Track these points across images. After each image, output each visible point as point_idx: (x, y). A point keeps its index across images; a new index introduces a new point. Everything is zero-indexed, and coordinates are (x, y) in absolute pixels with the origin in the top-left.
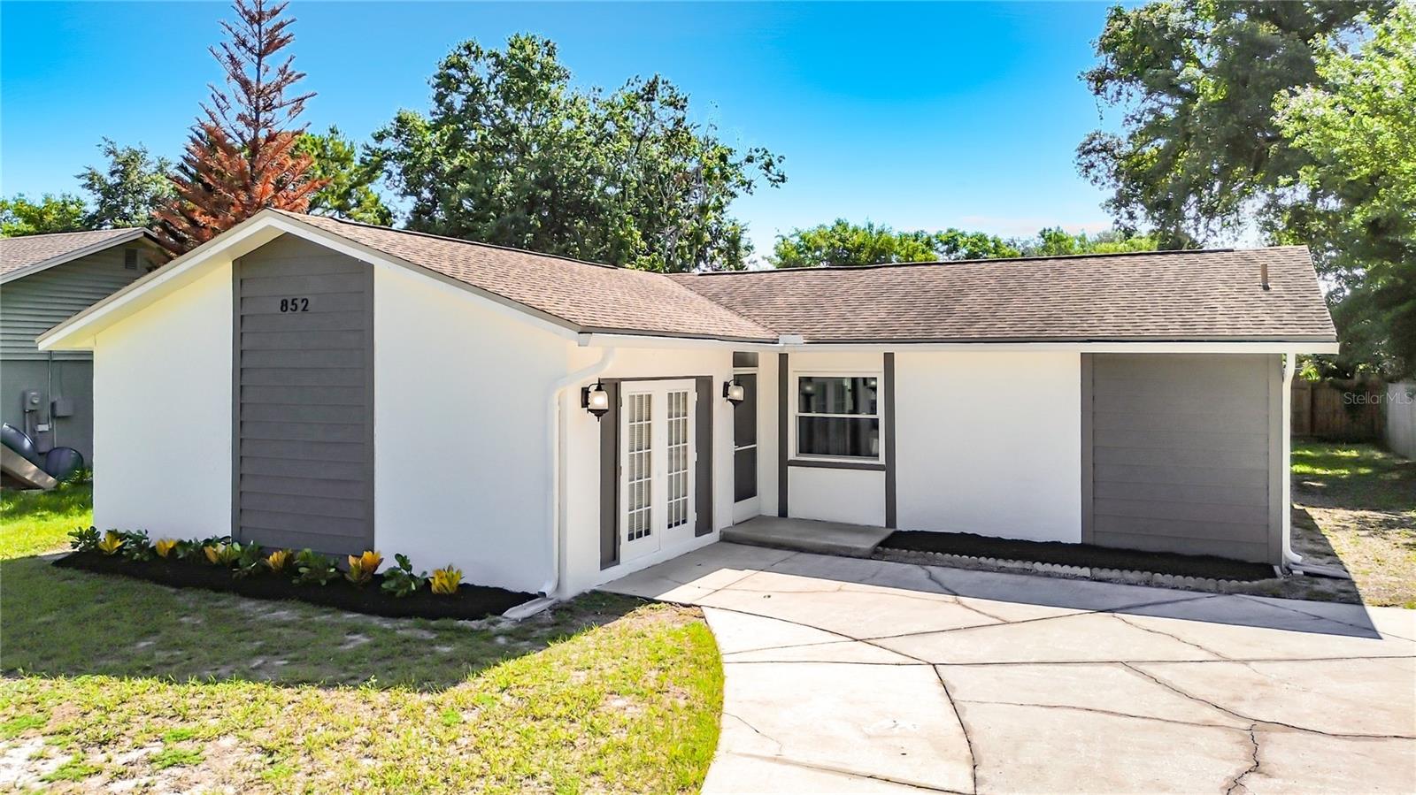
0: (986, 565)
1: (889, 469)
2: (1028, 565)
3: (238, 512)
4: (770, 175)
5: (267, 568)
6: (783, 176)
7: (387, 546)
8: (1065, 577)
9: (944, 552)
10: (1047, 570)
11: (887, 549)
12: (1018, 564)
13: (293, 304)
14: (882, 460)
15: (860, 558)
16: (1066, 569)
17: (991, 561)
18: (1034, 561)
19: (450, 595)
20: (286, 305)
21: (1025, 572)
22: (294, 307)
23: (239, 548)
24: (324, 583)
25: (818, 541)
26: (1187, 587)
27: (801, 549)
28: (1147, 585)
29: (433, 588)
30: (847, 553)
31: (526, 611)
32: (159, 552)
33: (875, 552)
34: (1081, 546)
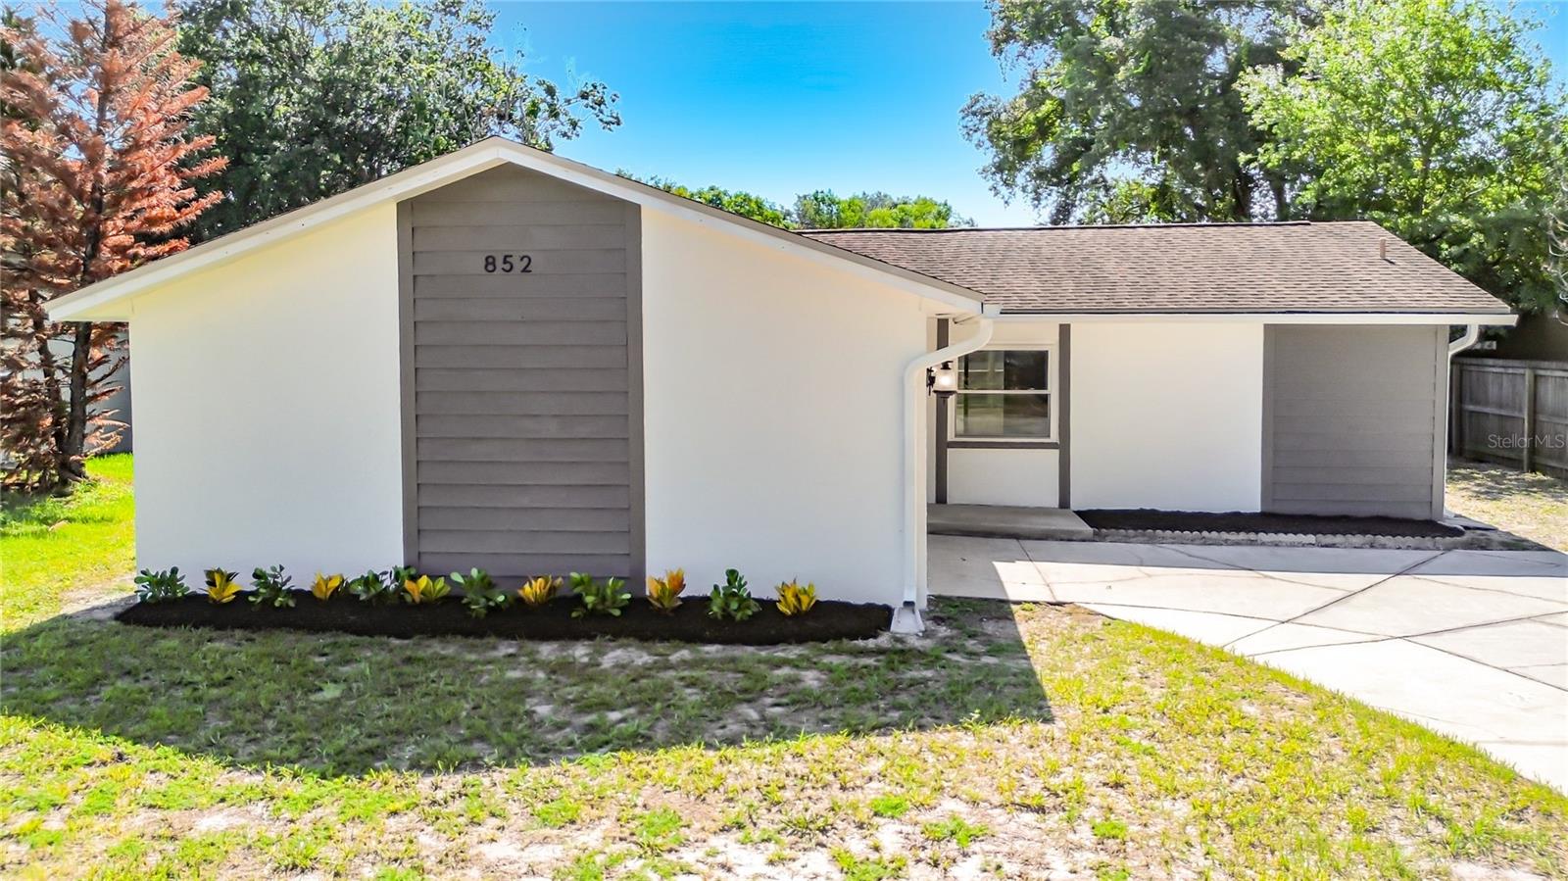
0: (1210, 539)
1: (1063, 446)
2: (1252, 536)
3: (414, 533)
4: (601, 115)
5: (520, 600)
6: (617, 118)
7: (661, 563)
8: (1292, 545)
9: (1164, 529)
10: (1271, 540)
11: (1104, 531)
12: (1242, 536)
13: (505, 262)
14: (1054, 437)
15: (1084, 541)
17: (1214, 534)
18: (1257, 533)
19: (807, 613)
20: (494, 264)
21: (1252, 543)
22: (507, 267)
23: (461, 580)
24: (617, 613)
25: (1032, 527)
26: (1409, 547)
27: (1017, 536)
28: (1372, 546)
29: (781, 607)
30: (1068, 537)
31: (907, 625)
32: (318, 594)
33: (1095, 534)
34: (1263, 515)
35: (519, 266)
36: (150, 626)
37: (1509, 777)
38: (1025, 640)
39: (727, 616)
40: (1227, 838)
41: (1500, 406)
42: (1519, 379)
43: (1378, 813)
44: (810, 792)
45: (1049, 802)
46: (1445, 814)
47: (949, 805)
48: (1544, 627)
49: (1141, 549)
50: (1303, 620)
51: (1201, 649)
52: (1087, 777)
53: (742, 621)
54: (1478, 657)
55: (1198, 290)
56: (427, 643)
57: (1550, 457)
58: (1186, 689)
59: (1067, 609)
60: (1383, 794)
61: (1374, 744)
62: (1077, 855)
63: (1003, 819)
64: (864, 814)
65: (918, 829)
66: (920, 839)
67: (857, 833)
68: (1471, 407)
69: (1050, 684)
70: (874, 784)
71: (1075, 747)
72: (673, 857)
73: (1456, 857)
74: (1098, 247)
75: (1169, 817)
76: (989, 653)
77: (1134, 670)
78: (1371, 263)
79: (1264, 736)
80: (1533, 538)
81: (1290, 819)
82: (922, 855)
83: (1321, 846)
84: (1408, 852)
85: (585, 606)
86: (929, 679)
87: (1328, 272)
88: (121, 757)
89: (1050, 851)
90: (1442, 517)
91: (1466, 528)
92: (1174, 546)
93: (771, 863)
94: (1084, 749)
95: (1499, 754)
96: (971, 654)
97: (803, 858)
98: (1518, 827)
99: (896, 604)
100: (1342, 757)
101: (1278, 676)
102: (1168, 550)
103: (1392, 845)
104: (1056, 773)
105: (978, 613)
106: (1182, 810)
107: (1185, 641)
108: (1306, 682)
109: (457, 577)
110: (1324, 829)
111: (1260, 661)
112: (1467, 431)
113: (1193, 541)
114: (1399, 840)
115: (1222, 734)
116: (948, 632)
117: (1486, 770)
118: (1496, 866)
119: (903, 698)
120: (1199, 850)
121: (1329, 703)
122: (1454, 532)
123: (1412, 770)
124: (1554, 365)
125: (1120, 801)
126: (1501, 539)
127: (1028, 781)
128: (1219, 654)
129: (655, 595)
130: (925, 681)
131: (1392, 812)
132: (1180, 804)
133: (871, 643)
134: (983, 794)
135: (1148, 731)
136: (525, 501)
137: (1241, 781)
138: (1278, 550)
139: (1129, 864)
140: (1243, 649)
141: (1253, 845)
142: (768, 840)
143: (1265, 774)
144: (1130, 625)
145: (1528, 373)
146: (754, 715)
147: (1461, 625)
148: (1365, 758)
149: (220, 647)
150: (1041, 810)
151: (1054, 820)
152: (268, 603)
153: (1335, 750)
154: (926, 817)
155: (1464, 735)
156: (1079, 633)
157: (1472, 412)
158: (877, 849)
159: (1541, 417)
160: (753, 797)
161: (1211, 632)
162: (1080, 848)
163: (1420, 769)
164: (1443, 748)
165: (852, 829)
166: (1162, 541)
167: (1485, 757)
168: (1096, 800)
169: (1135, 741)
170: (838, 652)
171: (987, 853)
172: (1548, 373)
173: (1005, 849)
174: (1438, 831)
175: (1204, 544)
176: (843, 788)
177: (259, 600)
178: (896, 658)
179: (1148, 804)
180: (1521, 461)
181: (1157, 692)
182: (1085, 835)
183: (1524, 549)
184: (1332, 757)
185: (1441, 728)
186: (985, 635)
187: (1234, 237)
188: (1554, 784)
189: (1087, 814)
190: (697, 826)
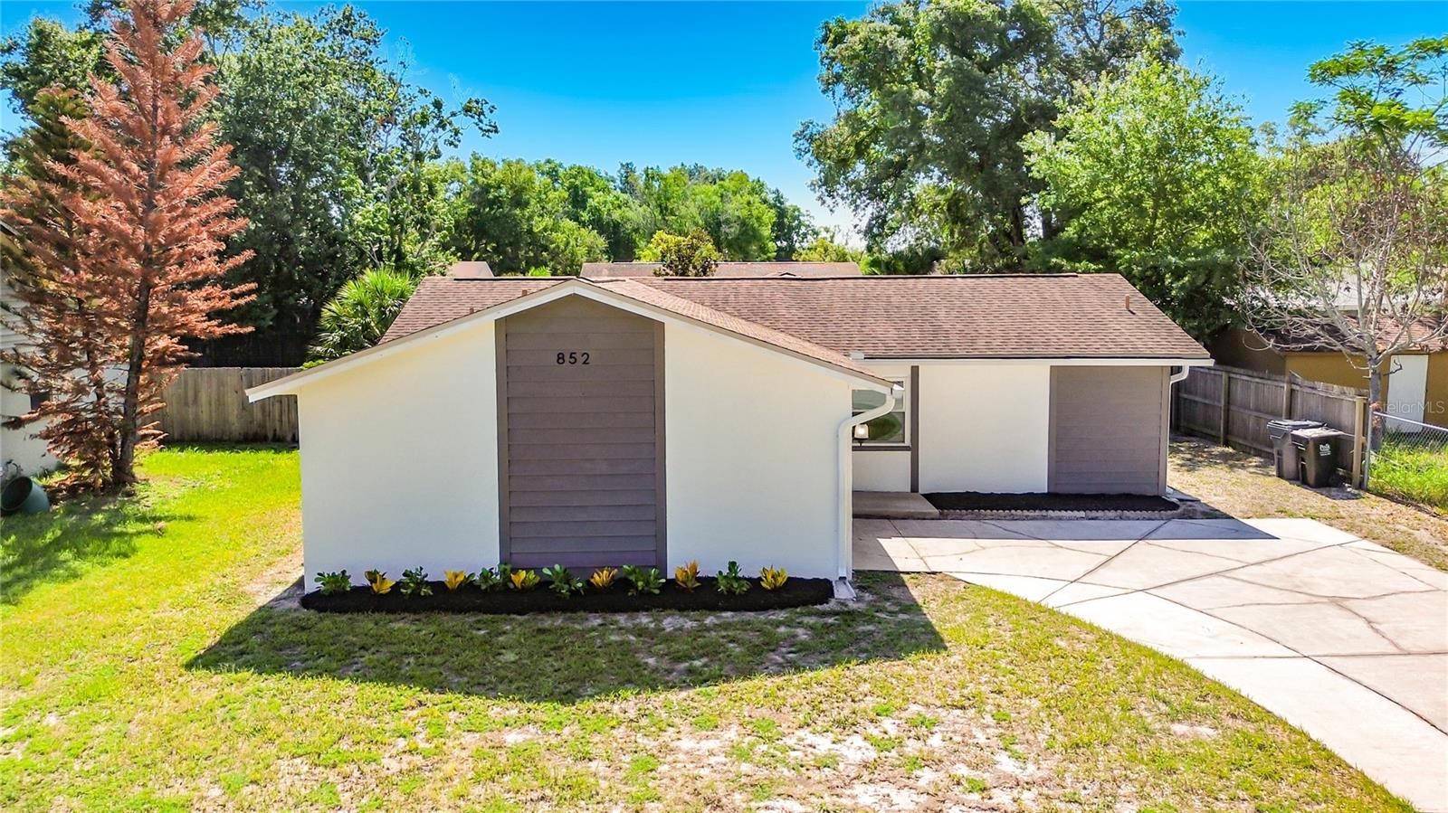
0: (1016, 515)
1: (914, 449)
2: (1044, 513)
3: (507, 540)
4: (481, 125)
5: (594, 586)
6: (495, 127)
7: (678, 559)
8: (1070, 519)
11: (946, 511)
12: (1037, 513)
13: (571, 357)
14: (908, 442)
15: (933, 519)
16: (1069, 513)
18: (1047, 510)
19: (780, 588)
20: (563, 358)
21: (1044, 518)
22: (573, 360)
23: (549, 573)
24: (657, 592)
25: (899, 510)
26: (1144, 519)
27: (888, 517)
28: (1121, 518)
29: (764, 585)
30: (922, 517)
31: (844, 593)
32: (448, 585)
33: (941, 514)
34: (1049, 494)
35: (581, 359)
36: (340, 612)
37: (1199, 677)
38: (920, 601)
39: (730, 592)
40: (1060, 717)
41: (1205, 397)
42: (1218, 378)
43: (1133, 700)
44: (836, 704)
45: (967, 703)
46: (1167, 699)
47: (914, 708)
48: (1225, 580)
49: (973, 525)
50: (1085, 579)
51: (1028, 605)
52: (983, 688)
53: (740, 594)
54: (1186, 603)
55: (1006, 340)
56: (540, 617)
57: (1238, 436)
58: (1024, 632)
59: (939, 576)
60: (1136, 689)
61: (1130, 662)
62: (988, 730)
63: (945, 713)
64: (872, 715)
65: (903, 721)
66: (906, 726)
67: (872, 725)
68: (1185, 396)
69: (944, 630)
70: (868, 698)
71: (971, 671)
72: (780, 742)
73: (1173, 721)
74: (931, 296)
75: (1029, 708)
76: (901, 611)
77: (991, 620)
78: (1120, 314)
79: (1072, 659)
80: (1222, 508)
81: (1090, 706)
82: (910, 734)
83: (1107, 719)
84: (1149, 720)
85: (637, 588)
86: (874, 632)
87: (1092, 322)
88: (421, 704)
89: (974, 729)
90: (1166, 494)
91: (1181, 500)
92: (993, 522)
93: (834, 743)
94: (976, 672)
95: (1195, 664)
96: (891, 613)
97: (849, 740)
98: (1203, 705)
99: (833, 578)
100: (1114, 670)
101: (1075, 621)
102: (989, 525)
103: (1141, 717)
104: (964, 687)
105: (885, 582)
106: (1036, 704)
107: (1017, 599)
108: (1091, 625)
109: (546, 571)
110: (1107, 710)
111: (1063, 610)
112: (1182, 411)
113: (1005, 518)
114: (1145, 714)
115: (1049, 659)
116: (871, 598)
117: (1188, 674)
118: (1192, 725)
119: (863, 645)
120: (1047, 725)
121: (1105, 638)
122: (1173, 506)
123: (1150, 676)
124: (1242, 371)
125: (1003, 701)
126: (1202, 509)
127: (951, 692)
128: (1038, 607)
129: (680, 579)
130: (871, 633)
131: (1140, 700)
132: (1033, 700)
133: (825, 607)
134: (932, 700)
135: (1008, 660)
136: (583, 517)
137: (1063, 686)
138: (1062, 524)
139: (1015, 733)
140: (1052, 603)
141: (1073, 720)
142: (827, 731)
143: (1075, 682)
144: (982, 588)
145: (1224, 375)
146: (780, 660)
147: (1176, 580)
148: (1125, 670)
149: (401, 625)
150: (963, 708)
151: (971, 713)
152: (416, 594)
153: (1110, 666)
154: (904, 715)
155: (1177, 655)
156: (952, 595)
157: (1186, 399)
158: (886, 733)
159: (1232, 408)
160: (807, 708)
161: (1031, 591)
162: (988, 727)
163: (1154, 675)
164: (1166, 662)
165: (868, 723)
166: (984, 518)
167: (1188, 667)
168: (990, 701)
169: (1003, 666)
170: (810, 614)
171: (942, 732)
172: (1238, 376)
173: (952, 729)
174: (1164, 708)
175: (1013, 519)
176: (853, 701)
177: (409, 591)
178: (847, 617)
179: (1018, 701)
180: (1219, 437)
181: (1008, 634)
182: (988, 719)
183: (1216, 518)
184: (1108, 670)
185: (1165, 651)
186: (895, 598)
187: (1025, 287)
188: (1222, 681)
189: (987, 709)
190: (784, 725)
